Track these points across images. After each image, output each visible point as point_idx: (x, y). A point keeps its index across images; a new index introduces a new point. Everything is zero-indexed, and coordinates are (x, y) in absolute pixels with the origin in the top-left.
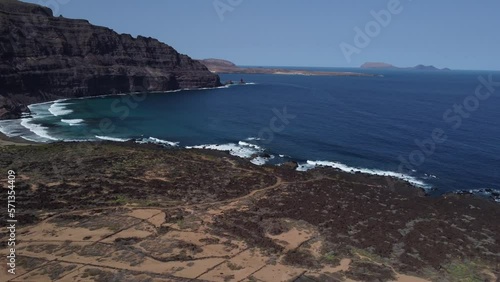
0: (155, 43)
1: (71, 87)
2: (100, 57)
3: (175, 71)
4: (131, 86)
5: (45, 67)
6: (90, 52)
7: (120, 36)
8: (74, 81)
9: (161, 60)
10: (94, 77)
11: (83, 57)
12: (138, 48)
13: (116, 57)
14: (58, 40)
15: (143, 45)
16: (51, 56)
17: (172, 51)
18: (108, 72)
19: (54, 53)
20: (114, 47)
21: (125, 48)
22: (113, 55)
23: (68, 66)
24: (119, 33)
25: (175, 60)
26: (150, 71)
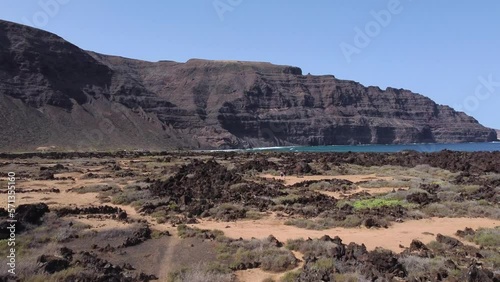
0: (408, 94)
1: (307, 136)
2: (342, 109)
3: (431, 123)
4: (373, 138)
5: (285, 117)
6: (332, 103)
7: (366, 89)
8: (310, 130)
9: (413, 112)
10: (332, 127)
11: (324, 108)
12: (386, 100)
13: (359, 109)
14: (302, 94)
15: (392, 96)
16: (293, 108)
17: (428, 102)
18: (348, 122)
19: (296, 105)
20: (359, 99)
21: (371, 99)
22: (356, 106)
23: (307, 116)
24: (366, 86)
25: (431, 111)
26: (397, 122)
